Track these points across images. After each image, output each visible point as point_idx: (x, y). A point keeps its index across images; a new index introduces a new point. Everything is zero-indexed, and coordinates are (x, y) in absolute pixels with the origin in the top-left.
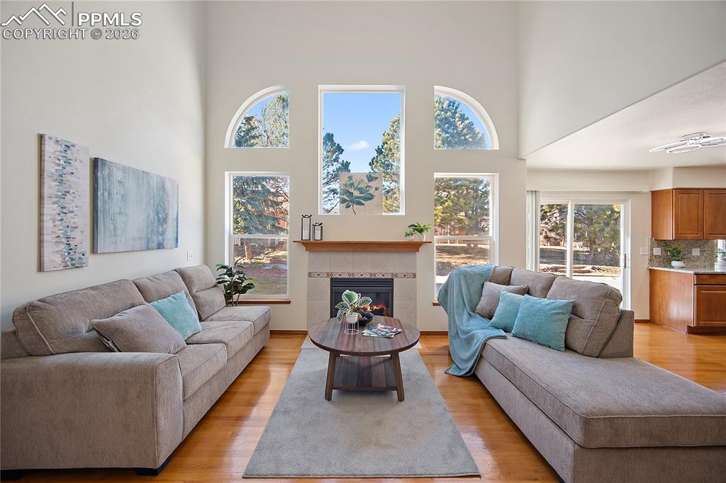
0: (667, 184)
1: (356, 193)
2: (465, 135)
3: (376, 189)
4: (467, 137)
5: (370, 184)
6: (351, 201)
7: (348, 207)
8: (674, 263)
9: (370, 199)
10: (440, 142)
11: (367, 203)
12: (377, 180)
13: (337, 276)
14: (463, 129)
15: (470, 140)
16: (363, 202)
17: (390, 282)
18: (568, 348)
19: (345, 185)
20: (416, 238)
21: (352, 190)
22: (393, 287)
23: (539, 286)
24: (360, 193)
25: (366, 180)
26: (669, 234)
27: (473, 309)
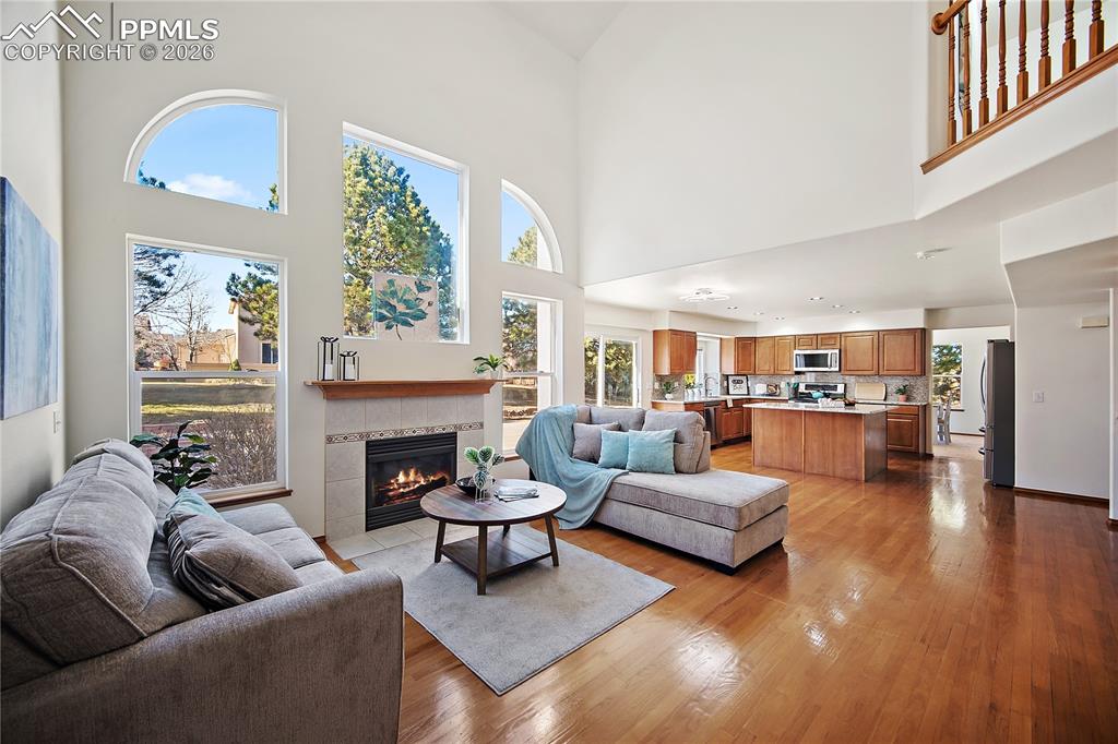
0: (664, 325)
1: (401, 308)
2: (421, 226)
3: (430, 304)
4: (424, 229)
5: (421, 296)
6: (395, 319)
7: (389, 327)
8: (667, 396)
9: (422, 319)
10: (385, 227)
11: (417, 324)
12: (431, 291)
13: (378, 437)
14: (418, 216)
15: (429, 234)
16: (412, 322)
17: (451, 438)
18: (678, 471)
19: (384, 293)
20: (487, 375)
21: (394, 302)
22: (456, 443)
23: (631, 422)
24: (407, 308)
25: (415, 290)
26: (665, 370)
27: (571, 455)
